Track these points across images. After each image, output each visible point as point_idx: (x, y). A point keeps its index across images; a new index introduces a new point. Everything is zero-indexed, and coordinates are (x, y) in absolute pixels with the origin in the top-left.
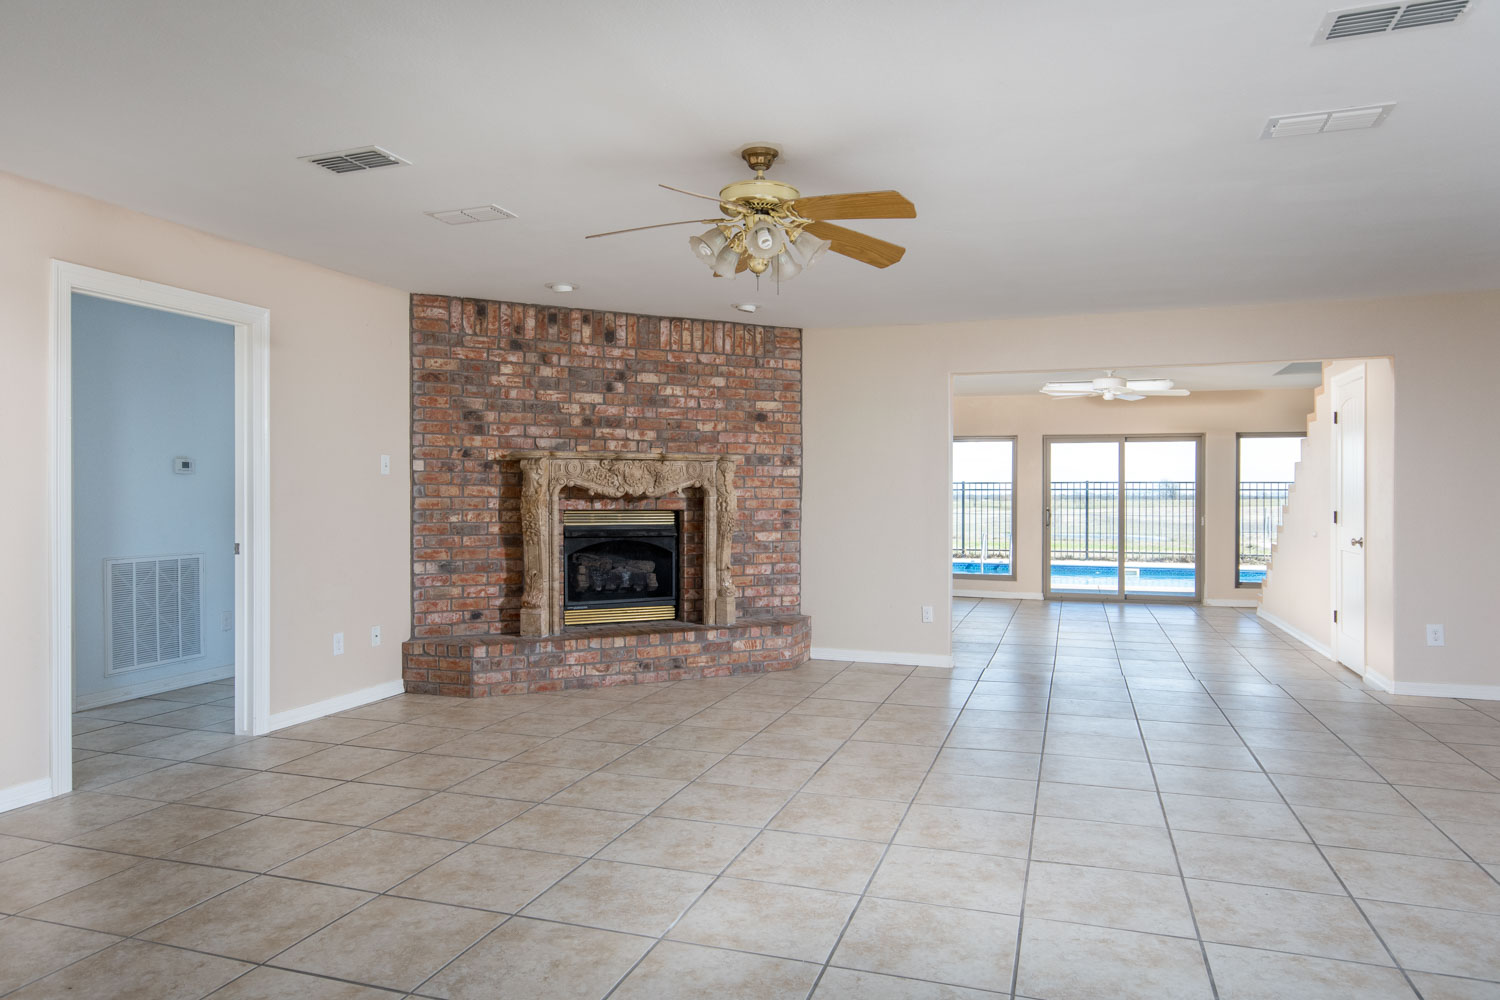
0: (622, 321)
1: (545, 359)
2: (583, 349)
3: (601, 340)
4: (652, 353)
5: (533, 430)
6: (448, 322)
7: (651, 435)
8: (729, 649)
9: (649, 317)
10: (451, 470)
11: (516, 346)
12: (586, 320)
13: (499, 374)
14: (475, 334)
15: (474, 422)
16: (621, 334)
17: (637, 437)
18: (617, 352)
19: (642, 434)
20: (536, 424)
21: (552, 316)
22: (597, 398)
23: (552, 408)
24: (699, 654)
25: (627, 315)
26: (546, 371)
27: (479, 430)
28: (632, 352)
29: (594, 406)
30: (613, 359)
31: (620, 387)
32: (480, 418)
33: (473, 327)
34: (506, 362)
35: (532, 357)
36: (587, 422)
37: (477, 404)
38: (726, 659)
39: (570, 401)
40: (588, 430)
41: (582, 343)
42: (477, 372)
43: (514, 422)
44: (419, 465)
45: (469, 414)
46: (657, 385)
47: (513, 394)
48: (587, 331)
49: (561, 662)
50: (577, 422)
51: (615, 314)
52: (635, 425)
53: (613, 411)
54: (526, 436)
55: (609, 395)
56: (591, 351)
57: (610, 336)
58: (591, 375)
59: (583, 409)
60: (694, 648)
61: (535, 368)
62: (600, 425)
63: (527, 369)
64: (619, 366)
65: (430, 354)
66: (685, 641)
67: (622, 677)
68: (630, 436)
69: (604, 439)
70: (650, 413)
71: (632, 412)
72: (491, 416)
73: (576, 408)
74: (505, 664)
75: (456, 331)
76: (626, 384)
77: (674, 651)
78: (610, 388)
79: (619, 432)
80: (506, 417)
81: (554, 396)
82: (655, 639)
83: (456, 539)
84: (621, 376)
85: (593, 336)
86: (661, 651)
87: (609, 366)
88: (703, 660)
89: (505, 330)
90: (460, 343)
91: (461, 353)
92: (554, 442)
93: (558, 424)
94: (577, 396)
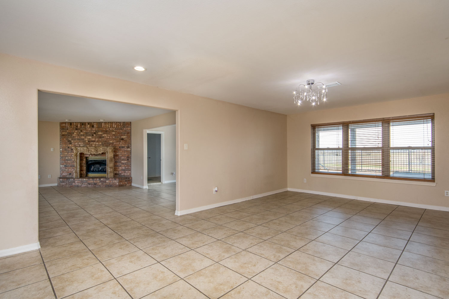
0: (95, 124)
1: (81, 131)
2: (88, 129)
3: (91, 127)
4: (101, 129)
5: (80, 143)
6: (65, 126)
7: (100, 143)
8: (106, 182)
9: (100, 122)
10: (66, 150)
11: (76, 129)
12: (88, 124)
13: (74, 134)
14: (70, 128)
15: (70, 142)
16: (95, 126)
17: (98, 144)
18: (94, 129)
19: (99, 143)
20: (80, 142)
21: (83, 124)
22: (90, 137)
23: (83, 139)
24: (99, 183)
25: (96, 122)
26: (82, 133)
27: (71, 143)
28: (97, 129)
29: (90, 139)
30: (93, 130)
31: (95, 135)
32: (71, 142)
33: (69, 127)
34: (75, 132)
35: (79, 131)
36: (89, 141)
37: (70, 139)
38: (105, 184)
39: (86, 138)
40: (89, 143)
41: (88, 128)
42: (70, 134)
43: (76, 142)
44: (61, 150)
45: (69, 141)
46: (101, 134)
47: (76, 137)
48: (89, 126)
49: (74, 182)
50: (87, 141)
51: (94, 122)
52: (97, 142)
53: (93, 139)
54: (78, 144)
55: (93, 137)
56: (89, 129)
57: (93, 126)
58: (89, 133)
59: (88, 139)
60: (98, 181)
61: (80, 133)
62: (91, 142)
63: (78, 133)
64: (94, 131)
65: (63, 132)
66: (96, 180)
67: (85, 186)
68: (97, 144)
69: (92, 144)
70: (100, 140)
71: (97, 139)
72: (72, 141)
73: (87, 139)
74: (65, 182)
75: (67, 128)
76: (96, 134)
77: (95, 181)
78: (93, 135)
79: (95, 143)
80: (75, 141)
81: (83, 137)
82: (91, 179)
83: (67, 161)
84: (95, 133)
85: (90, 126)
86: (92, 182)
87: (93, 131)
88: (100, 184)
89: (75, 127)
90: (68, 130)
91: (67, 131)
92: (83, 145)
93: (84, 142)
94: (87, 137)
